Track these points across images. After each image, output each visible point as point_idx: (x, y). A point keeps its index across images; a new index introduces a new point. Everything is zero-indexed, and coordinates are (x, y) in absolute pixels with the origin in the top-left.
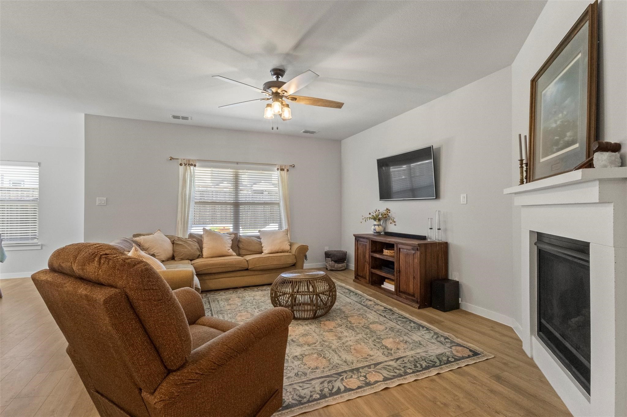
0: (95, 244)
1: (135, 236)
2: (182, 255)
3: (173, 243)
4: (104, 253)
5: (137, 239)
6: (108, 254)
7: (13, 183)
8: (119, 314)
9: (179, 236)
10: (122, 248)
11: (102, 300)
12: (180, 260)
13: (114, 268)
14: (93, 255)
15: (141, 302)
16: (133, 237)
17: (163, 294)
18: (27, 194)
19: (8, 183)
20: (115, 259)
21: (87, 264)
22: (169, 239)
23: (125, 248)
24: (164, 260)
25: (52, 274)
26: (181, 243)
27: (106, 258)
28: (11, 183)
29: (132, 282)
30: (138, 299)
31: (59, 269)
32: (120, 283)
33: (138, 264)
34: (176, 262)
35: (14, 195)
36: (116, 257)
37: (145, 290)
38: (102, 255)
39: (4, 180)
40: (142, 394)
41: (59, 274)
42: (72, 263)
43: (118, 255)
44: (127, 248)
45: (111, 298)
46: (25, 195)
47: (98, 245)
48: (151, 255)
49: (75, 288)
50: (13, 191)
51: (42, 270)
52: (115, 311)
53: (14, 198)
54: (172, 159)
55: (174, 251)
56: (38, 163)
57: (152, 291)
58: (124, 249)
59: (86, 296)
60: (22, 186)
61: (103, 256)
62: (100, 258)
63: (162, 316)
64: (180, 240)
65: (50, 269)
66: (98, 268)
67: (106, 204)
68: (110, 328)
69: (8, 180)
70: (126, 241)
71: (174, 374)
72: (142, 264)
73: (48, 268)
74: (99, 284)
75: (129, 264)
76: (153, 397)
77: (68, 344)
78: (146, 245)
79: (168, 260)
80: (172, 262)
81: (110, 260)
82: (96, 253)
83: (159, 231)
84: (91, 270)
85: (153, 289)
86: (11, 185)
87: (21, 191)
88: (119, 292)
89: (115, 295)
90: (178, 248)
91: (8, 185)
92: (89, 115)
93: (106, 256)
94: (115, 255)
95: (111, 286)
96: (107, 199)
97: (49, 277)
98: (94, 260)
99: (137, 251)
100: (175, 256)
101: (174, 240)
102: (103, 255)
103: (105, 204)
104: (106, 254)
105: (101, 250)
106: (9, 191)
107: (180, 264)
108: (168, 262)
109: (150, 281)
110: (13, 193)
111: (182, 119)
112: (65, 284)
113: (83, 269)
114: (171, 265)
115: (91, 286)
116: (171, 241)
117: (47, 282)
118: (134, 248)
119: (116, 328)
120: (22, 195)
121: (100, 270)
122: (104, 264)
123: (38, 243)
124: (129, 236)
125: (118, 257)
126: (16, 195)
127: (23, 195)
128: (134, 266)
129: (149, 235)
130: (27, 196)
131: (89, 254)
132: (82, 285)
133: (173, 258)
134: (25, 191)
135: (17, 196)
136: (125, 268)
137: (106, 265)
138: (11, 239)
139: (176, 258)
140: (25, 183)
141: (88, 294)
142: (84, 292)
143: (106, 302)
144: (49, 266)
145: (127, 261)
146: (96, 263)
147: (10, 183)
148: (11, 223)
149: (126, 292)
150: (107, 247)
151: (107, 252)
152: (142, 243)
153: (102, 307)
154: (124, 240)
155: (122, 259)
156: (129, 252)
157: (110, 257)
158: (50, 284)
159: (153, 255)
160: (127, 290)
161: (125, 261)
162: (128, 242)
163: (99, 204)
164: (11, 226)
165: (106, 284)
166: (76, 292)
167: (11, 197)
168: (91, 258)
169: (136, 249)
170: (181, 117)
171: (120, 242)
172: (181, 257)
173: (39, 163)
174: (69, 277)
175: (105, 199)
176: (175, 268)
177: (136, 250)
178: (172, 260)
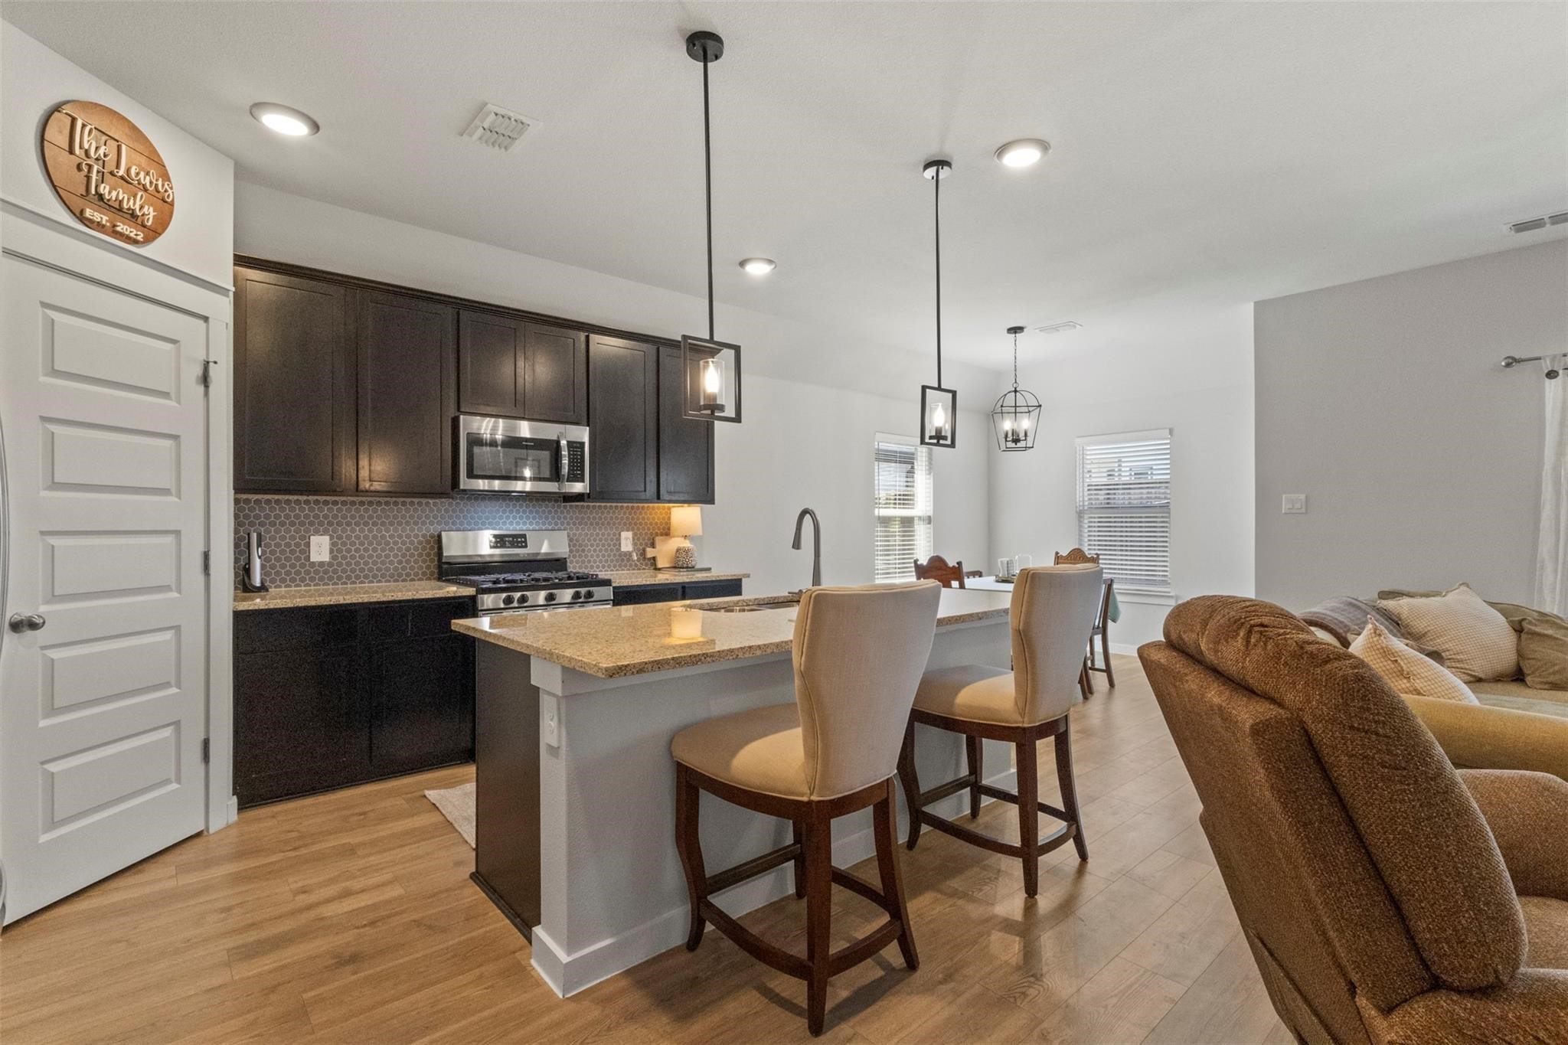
0: (1244, 601)
1: (1385, 595)
2: (1554, 673)
3: (1519, 629)
4: (1258, 621)
5: (1390, 604)
6: (1266, 626)
7: (1135, 474)
8: (1287, 768)
9: (1547, 610)
10: (1341, 622)
11: (1248, 725)
12: (1546, 686)
13: (1277, 657)
14: (1235, 622)
15: (1344, 758)
16: (1380, 598)
17: (1410, 754)
18: (1156, 493)
19: (1128, 474)
20: (1282, 639)
21: (1223, 641)
22: (1504, 615)
23: (1350, 624)
24: (1482, 675)
25: (1168, 652)
26: (1550, 632)
27: (1261, 633)
28: (1133, 474)
29: (1320, 702)
30: (1334, 748)
31: (1179, 645)
32: (1289, 697)
33: (1335, 659)
34: (1529, 691)
35: (1136, 496)
36: (1285, 634)
37: (1352, 727)
38: (1254, 626)
39: (1123, 469)
40: (1357, 999)
41: (1181, 654)
42: (1198, 635)
43: (1289, 631)
44: (1357, 625)
45: (1267, 726)
46: (1154, 496)
47: (1248, 604)
48: (1427, 655)
49: (1202, 687)
50: (1135, 489)
51: (1154, 642)
52: (1276, 758)
53: (1135, 502)
54: (1512, 362)
55: (1520, 654)
56: (1168, 431)
57: (1374, 737)
58: (1346, 626)
59: (1220, 707)
60: (1149, 478)
61: (1256, 629)
62: (1250, 632)
63: (1405, 812)
64: (1547, 621)
65: (1167, 642)
66: (1244, 654)
67: (1306, 509)
68: (1268, 794)
69: (1128, 469)
70: (1354, 605)
71: (1455, 998)
72: (1348, 662)
73: (1164, 640)
74: (1249, 691)
75: (1312, 655)
76: (1385, 1024)
77: (1202, 807)
78: (1419, 625)
79: (1498, 679)
80: (1514, 687)
81: (1270, 638)
82: (1243, 620)
83: (1463, 588)
84: (1230, 655)
85: (1377, 734)
86: (1133, 478)
87: (1148, 488)
88: (1287, 718)
89: (1277, 722)
90: (1539, 651)
91: (1128, 478)
92: (1263, 301)
93: (1262, 629)
94: (1282, 631)
95: (1272, 700)
96: (1306, 497)
97: (1161, 657)
98: (1238, 634)
99: (1380, 635)
100: (1526, 671)
101: (1523, 620)
102: (1257, 626)
103: (1303, 510)
104: (1262, 625)
105: (1254, 613)
106: (1130, 489)
107: (1544, 699)
108: (1500, 686)
109: (1369, 709)
110: (1135, 494)
111: (1553, 224)
112: (1186, 675)
113: (1216, 651)
114: (1505, 698)
115: (1231, 691)
116: (1511, 623)
117: (1160, 665)
118: (1370, 626)
119: (1280, 798)
120: (1149, 496)
121: (1248, 659)
122: (1255, 645)
123: (1169, 592)
124: (1367, 594)
125: (1288, 636)
126: (1140, 496)
127: (1151, 495)
128: (1327, 661)
129: (1427, 595)
130: (1156, 498)
131: (1229, 620)
132: (1216, 685)
133: (1518, 676)
134: (1153, 488)
135: (1142, 498)
136: (1302, 664)
137: (1259, 650)
138: (1133, 581)
139: (1528, 679)
140: (1154, 472)
141: (1224, 704)
142: (1216, 700)
143: (1257, 731)
144: (1167, 634)
145: (1309, 648)
146: (1239, 642)
147: (1131, 475)
148: (1131, 551)
149: (1302, 722)
150: (1267, 610)
151: (1265, 620)
152: (1403, 617)
153: (1249, 740)
154: (1350, 604)
155: (1296, 642)
156: (1359, 634)
157: (1271, 632)
158: (1165, 669)
159: (1436, 656)
160: (1308, 719)
161: (1302, 648)
162: (1358, 608)
163: (1288, 511)
164: (1131, 556)
165: (1259, 692)
166: (1203, 695)
167: (1132, 501)
168: (1234, 626)
169: (1375, 629)
170: (1547, 220)
171: (1338, 608)
172: (1551, 679)
173: (1170, 430)
174: (1194, 664)
175: (1303, 497)
176: (1527, 710)
177: (1376, 633)
178: (1512, 681)
